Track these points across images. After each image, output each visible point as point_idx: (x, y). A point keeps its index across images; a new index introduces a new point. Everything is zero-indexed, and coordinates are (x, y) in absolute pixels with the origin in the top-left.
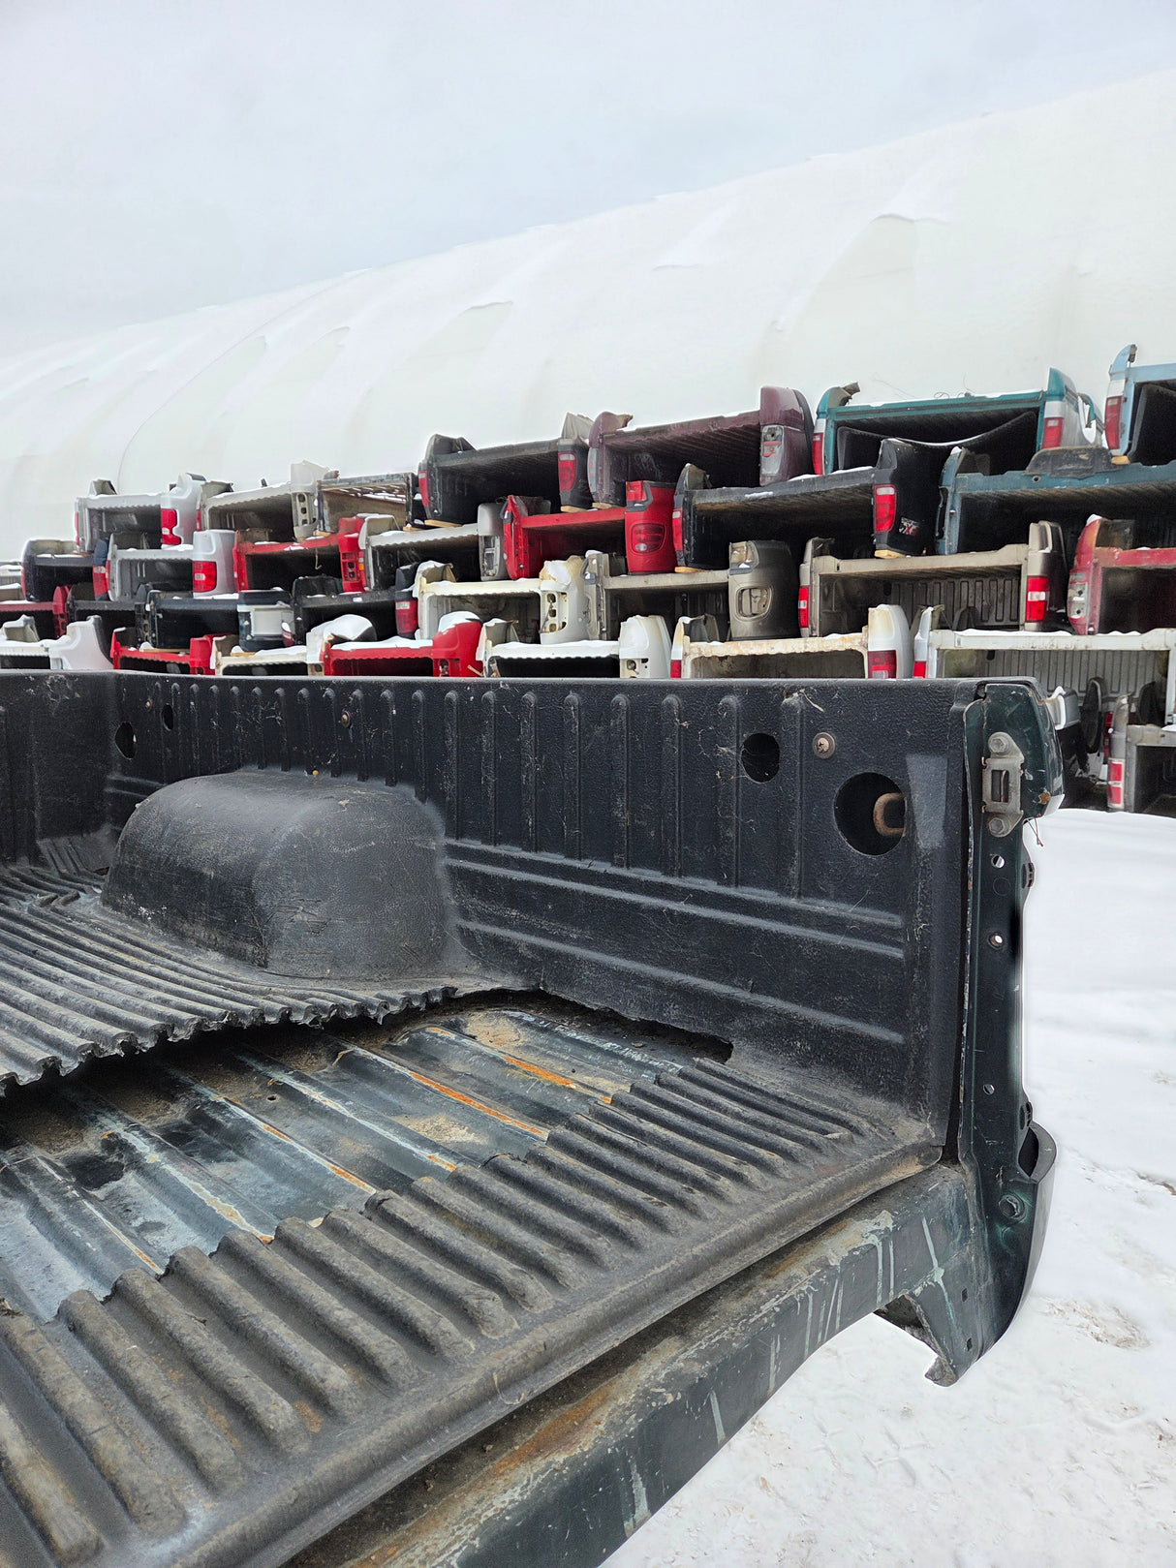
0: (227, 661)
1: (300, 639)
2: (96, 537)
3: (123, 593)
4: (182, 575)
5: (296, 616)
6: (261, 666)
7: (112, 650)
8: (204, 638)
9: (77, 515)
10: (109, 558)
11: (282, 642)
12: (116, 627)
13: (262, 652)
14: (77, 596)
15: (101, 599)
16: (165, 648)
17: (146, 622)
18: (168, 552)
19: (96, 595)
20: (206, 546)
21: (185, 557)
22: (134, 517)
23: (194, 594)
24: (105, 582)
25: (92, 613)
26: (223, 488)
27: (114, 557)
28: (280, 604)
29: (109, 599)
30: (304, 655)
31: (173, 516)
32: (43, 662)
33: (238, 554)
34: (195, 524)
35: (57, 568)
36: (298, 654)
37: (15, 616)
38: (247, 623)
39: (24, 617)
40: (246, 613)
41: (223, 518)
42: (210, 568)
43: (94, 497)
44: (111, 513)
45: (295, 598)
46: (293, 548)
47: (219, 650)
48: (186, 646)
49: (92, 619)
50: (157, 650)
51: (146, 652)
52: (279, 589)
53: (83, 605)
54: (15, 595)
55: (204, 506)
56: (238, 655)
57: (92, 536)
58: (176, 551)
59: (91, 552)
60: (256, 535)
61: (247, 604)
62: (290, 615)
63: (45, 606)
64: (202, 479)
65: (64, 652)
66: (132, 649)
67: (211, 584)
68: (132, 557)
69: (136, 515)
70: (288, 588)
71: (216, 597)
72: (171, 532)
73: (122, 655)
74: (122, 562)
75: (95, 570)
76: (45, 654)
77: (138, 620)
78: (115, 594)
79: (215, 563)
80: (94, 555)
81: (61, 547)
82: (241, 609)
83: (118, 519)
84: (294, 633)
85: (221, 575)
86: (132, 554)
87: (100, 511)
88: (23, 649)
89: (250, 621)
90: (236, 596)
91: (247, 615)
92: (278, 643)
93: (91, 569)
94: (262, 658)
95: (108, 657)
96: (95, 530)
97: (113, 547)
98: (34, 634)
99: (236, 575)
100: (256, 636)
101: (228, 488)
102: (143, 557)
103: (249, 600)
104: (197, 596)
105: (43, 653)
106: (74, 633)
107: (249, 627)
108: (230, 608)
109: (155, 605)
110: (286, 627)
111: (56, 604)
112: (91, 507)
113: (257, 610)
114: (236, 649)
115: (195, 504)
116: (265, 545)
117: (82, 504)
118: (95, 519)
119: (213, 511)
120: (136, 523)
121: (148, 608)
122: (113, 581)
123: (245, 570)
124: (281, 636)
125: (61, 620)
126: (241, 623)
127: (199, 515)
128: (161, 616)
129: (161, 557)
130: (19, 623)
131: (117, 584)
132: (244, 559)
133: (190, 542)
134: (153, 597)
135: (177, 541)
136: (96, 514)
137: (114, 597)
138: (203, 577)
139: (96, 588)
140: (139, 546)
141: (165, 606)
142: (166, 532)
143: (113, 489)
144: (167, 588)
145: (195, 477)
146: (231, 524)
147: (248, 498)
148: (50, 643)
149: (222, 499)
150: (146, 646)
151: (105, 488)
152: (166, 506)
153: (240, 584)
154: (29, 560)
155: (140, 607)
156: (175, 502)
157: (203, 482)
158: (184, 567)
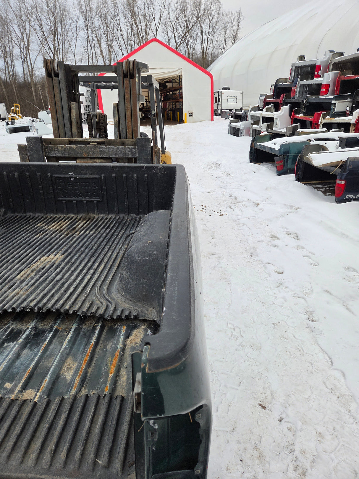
0: (325, 121)
1: (351, 114)
3: (299, 96)
4: (317, 89)
5: (353, 104)
6: (335, 123)
7: (292, 116)
8: (320, 113)
9: (291, 69)
10: (297, 84)
11: (346, 114)
12: (295, 108)
13: (337, 118)
14: (286, 97)
15: (292, 99)
16: (306, 116)
17: (303, 106)
18: (316, 81)
19: (291, 97)
20: (328, 78)
21: (320, 83)
22: (309, 68)
23: (320, 96)
24: (295, 92)
25: (289, 103)
27: (299, 83)
28: (349, 100)
29: (294, 99)
30: (351, 120)
31: (320, 67)
32: (272, 119)
33: (338, 80)
34: (327, 70)
35: (284, 87)
36: (349, 120)
37: (269, 104)
38: (334, 107)
39: (272, 104)
40: (334, 103)
41: (336, 66)
42: (327, 86)
43: (298, 62)
44: (302, 67)
45: (354, 98)
47: (323, 117)
48: (313, 115)
49: (289, 105)
50: (304, 116)
51: (301, 117)
52: (350, 94)
53: (288, 100)
54: (270, 96)
55: (331, 62)
56: (328, 119)
57: (294, 76)
58: (318, 80)
59: (293, 82)
60: (347, 72)
61: (336, 100)
62: (351, 104)
63: (278, 101)
65: (278, 116)
66: (298, 116)
67: (326, 93)
70: (352, 93)
71: (326, 97)
72: (318, 73)
73: (294, 118)
74: (301, 85)
75: (293, 89)
77: (301, 105)
78: (296, 97)
79: (330, 84)
80: (294, 83)
81: (285, 80)
82: (333, 102)
83: (304, 69)
84: (350, 111)
85: (331, 88)
86: (305, 82)
87: (299, 67)
88: (268, 115)
89: (335, 107)
90: (332, 97)
91: (335, 104)
92: (344, 114)
93: (292, 87)
94: (336, 121)
95: (290, 118)
96: (296, 74)
97: (299, 80)
98: (273, 109)
99: (335, 89)
100: (336, 112)
101: (342, 54)
102: (307, 83)
103: (336, 98)
104: (321, 97)
105: (273, 116)
106: (282, 110)
107: (334, 109)
108: (330, 101)
109: (307, 101)
110: (348, 109)
111: (281, 100)
112: (295, 66)
113: (339, 102)
114: (328, 117)
115: (329, 61)
116: (348, 76)
117: (293, 65)
118: (297, 70)
119: (334, 64)
120: (310, 70)
121: (304, 102)
122: (297, 92)
123: (339, 87)
124: (345, 112)
125: (281, 105)
126: (332, 107)
127: (329, 66)
128: (308, 104)
129: (312, 83)
130: (270, 106)
131: (298, 93)
132: (340, 82)
133: (323, 77)
134: (307, 98)
135: (319, 76)
136: (297, 68)
138: (324, 90)
139: (292, 94)
140: (307, 80)
141: (310, 101)
142: (316, 73)
143: (305, 58)
144: (312, 94)
145: (331, 51)
146: (340, 69)
147: (347, 58)
148: (275, 113)
149: (338, 59)
150: (301, 115)
151: (302, 58)
152: (318, 64)
153: (336, 92)
154: (276, 85)
155: (303, 101)
156: (321, 62)
157: (333, 53)
158: (319, 85)
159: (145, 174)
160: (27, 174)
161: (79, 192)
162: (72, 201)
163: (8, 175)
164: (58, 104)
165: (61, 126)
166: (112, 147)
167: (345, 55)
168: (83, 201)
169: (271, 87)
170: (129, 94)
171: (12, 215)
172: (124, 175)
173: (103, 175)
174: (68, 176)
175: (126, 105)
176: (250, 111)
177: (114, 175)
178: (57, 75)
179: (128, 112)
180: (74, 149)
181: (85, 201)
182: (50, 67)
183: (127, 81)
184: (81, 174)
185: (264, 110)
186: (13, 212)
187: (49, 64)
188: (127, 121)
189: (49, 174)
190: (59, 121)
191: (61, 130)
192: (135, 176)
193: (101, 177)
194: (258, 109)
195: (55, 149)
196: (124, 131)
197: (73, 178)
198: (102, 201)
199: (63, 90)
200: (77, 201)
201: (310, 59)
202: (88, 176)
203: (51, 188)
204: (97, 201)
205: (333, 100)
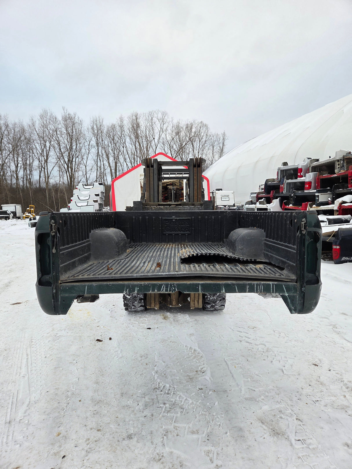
0: (312, 209)
1: (333, 203)
2: (282, 177)
3: (286, 191)
4: (302, 186)
5: (333, 196)
6: (321, 210)
7: (283, 207)
8: (306, 203)
9: (278, 172)
11: (328, 203)
12: (284, 201)
13: (322, 207)
14: (276, 193)
15: (281, 193)
16: (295, 206)
17: (292, 199)
18: (299, 180)
19: (280, 192)
20: (309, 177)
21: (303, 181)
22: (292, 171)
24: (283, 188)
25: (279, 197)
26: (317, 160)
27: (285, 182)
28: (329, 192)
30: (334, 207)
31: (301, 170)
32: (266, 209)
33: (318, 179)
34: (307, 171)
35: (273, 186)
36: (332, 207)
37: (261, 198)
38: (318, 198)
39: (264, 198)
40: (318, 195)
41: (314, 169)
42: (310, 183)
43: (282, 167)
44: (286, 170)
45: (333, 191)
46: (334, 176)
47: (309, 206)
48: (301, 205)
49: (279, 198)
50: (294, 206)
51: (291, 207)
52: (329, 188)
53: (277, 195)
54: (262, 193)
55: (310, 166)
56: (314, 207)
58: (301, 179)
59: (280, 181)
60: (324, 173)
61: (318, 193)
62: (331, 196)
63: (269, 196)
64: (311, 159)
65: (271, 207)
66: (288, 206)
67: (310, 188)
68: (289, 182)
69: (293, 170)
70: (331, 187)
71: (310, 191)
72: (300, 174)
73: (285, 208)
74: (287, 183)
75: (281, 186)
76: (267, 208)
77: (290, 198)
79: (311, 182)
80: (281, 182)
81: (273, 180)
82: (316, 194)
83: (288, 172)
84: (332, 201)
85: (313, 185)
86: (290, 181)
87: (283, 170)
88: (262, 206)
89: (319, 198)
90: (315, 191)
91: (318, 196)
92: (327, 203)
93: (280, 185)
94: (321, 208)
96: (282, 175)
97: (285, 179)
98: (265, 202)
99: (317, 185)
100: (320, 202)
101: (318, 160)
102: (292, 182)
103: (319, 192)
104: (306, 191)
105: (266, 207)
106: (274, 202)
107: (318, 199)
108: (314, 194)
109: (294, 194)
110: (329, 199)
111: (271, 195)
112: (281, 169)
113: (321, 194)
114: (314, 206)
115: (308, 165)
116: (326, 175)
117: (279, 169)
118: (282, 173)
119: (313, 167)
120: (293, 172)
121: (292, 195)
122: (284, 188)
123: (319, 184)
124: (328, 202)
125: (272, 199)
126: (316, 198)
127: (309, 169)
128: (295, 197)
129: (297, 181)
130: (262, 200)
131: (285, 189)
132: (319, 180)
133: (305, 177)
134: (294, 192)
135: (302, 177)
136: (282, 171)
137: (284, 192)
138: (308, 186)
139: (280, 191)
140: (292, 179)
141: (296, 195)
142: (299, 174)
143: (287, 164)
144: (298, 189)
145: (308, 158)
146: (318, 170)
147: (323, 163)
148: (268, 205)
149: (315, 164)
150: (291, 205)
151: (285, 164)
152: (300, 167)
153: (318, 187)
154: (266, 184)
155: (290, 195)
156: (302, 166)
157: (310, 160)
158: (303, 183)
159: (219, 216)
160: (147, 217)
161: (177, 229)
162: (172, 234)
163: (135, 218)
164: (152, 183)
165: (152, 196)
166: (186, 206)
167: (320, 161)
168: (179, 234)
169: (260, 186)
170: (197, 176)
171: (134, 244)
172: (206, 217)
173: (193, 217)
174: (172, 218)
175: (194, 183)
176: (245, 205)
177: (200, 217)
178: (152, 166)
179: (196, 187)
180: (162, 208)
181: (180, 234)
182: (149, 163)
183: (195, 169)
184: (180, 217)
185: (258, 203)
186: (134, 242)
187: (149, 160)
188: (195, 192)
189: (160, 217)
190: (151, 193)
191: (152, 199)
192: (213, 217)
193: (192, 219)
194: (252, 203)
195: (150, 209)
196: (192, 198)
197: (174, 219)
198: (191, 234)
199: (155, 174)
200: (175, 234)
201: (291, 164)
202: (184, 218)
203: (160, 226)
204: (188, 234)
205: (317, 193)
